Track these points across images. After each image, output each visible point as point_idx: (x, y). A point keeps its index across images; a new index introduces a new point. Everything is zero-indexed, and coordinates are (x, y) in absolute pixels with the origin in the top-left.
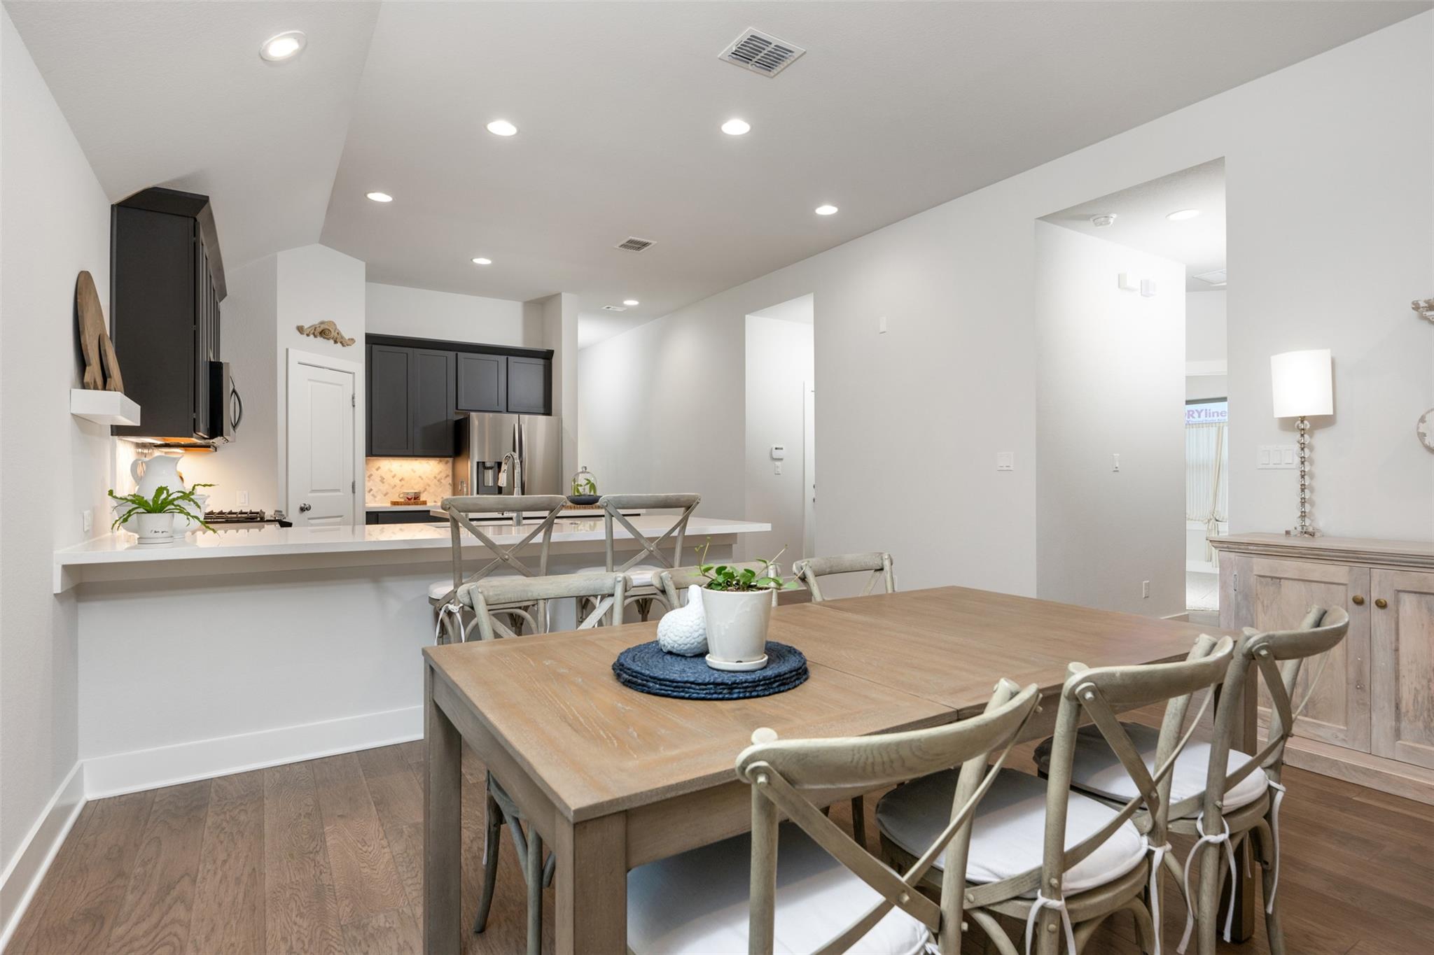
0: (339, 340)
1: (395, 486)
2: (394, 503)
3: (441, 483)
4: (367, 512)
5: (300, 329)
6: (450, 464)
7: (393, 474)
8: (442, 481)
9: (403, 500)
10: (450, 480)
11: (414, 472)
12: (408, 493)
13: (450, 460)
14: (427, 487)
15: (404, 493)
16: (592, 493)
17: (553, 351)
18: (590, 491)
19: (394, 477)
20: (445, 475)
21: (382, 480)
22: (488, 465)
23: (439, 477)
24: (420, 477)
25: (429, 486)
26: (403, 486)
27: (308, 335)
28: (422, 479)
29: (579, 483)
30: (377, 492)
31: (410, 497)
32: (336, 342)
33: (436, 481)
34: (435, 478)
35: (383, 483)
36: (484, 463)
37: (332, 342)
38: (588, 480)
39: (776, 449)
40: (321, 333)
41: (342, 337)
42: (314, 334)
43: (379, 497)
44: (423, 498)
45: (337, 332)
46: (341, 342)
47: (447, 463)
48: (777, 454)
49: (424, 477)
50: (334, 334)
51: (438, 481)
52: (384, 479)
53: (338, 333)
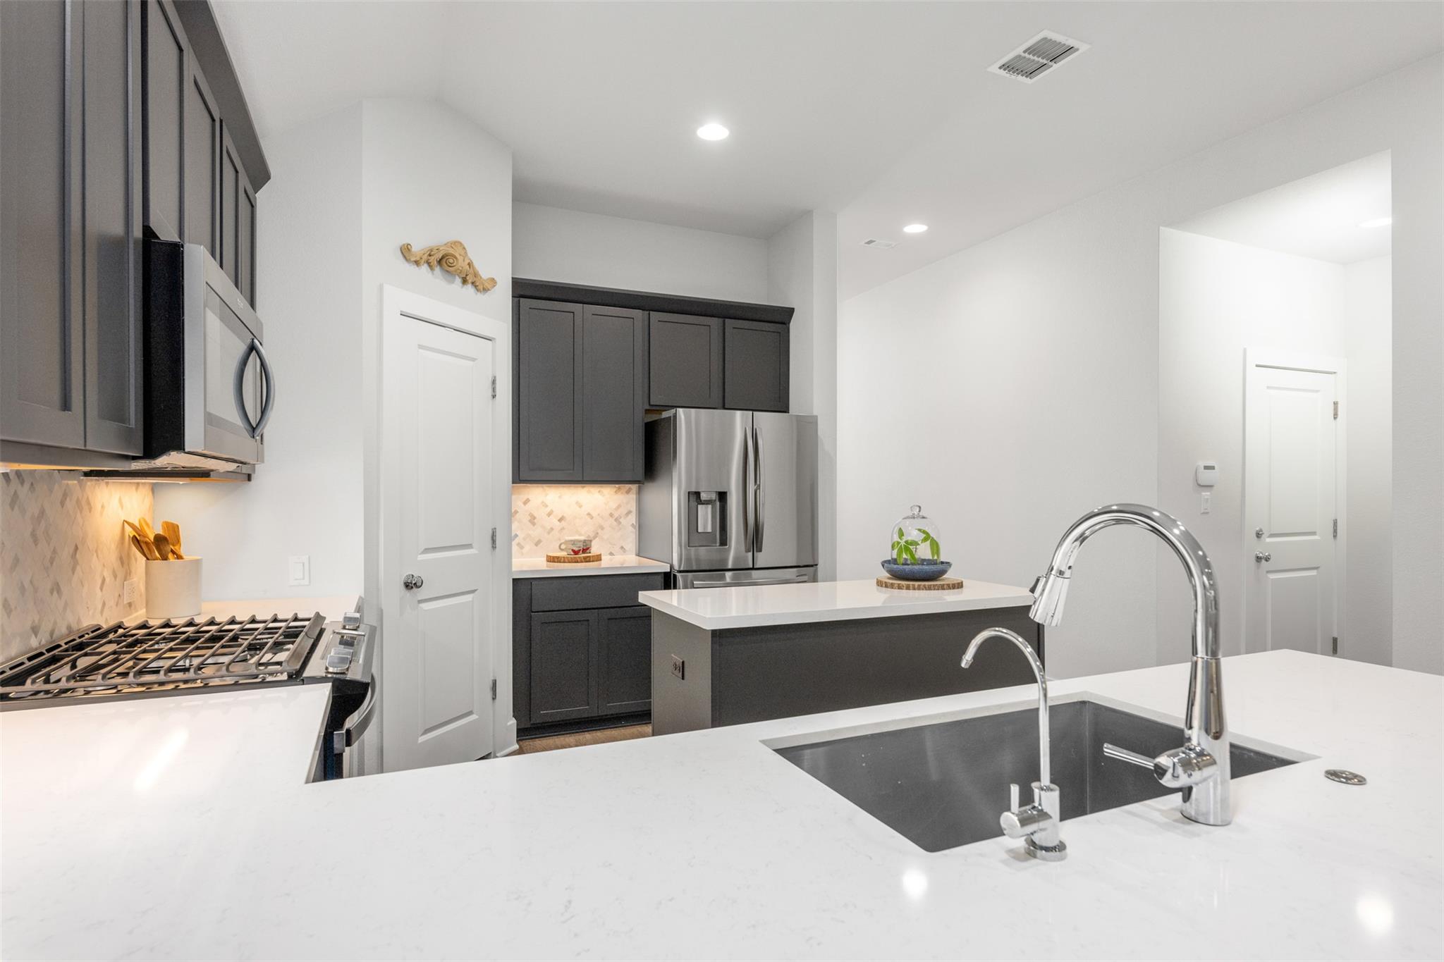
0: (469, 278)
1: (552, 529)
2: (552, 559)
3: (620, 523)
4: (514, 580)
5: (405, 251)
6: (633, 496)
7: (548, 510)
8: (621, 520)
9: (563, 554)
10: (633, 519)
11: (580, 507)
12: (574, 542)
13: (634, 487)
14: (599, 531)
15: (566, 542)
16: (936, 558)
17: (793, 309)
18: (933, 556)
19: (549, 514)
20: (626, 512)
21: (533, 520)
22: (704, 496)
23: (616, 515)
24: (589, 514)
25: (602, 528)
26: (563, 529)
27: (417, 263)
28: (592, 518)
29: (910, 539)
30: (524, 539)
31: (576, 549)
32: (464, 281)
33: (612, 521)
34: (611, 515)
35: (534, 524)
36: (698, 494)
37: (458, 280)
38: (924, 532)
39: (1206, 468)
40: (440, 262)
41: (476, 275)
42: (428, 263)
43: (527, 548)
44: (594, 550)
45: (467, 261)
46: (473, 283)
47: (628, 492)
48: (1206, 477)
49: (594, 514)
50: (461, 264)
51: (616, 520)
52: (535, 518)
53: (469, 264)
